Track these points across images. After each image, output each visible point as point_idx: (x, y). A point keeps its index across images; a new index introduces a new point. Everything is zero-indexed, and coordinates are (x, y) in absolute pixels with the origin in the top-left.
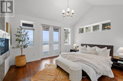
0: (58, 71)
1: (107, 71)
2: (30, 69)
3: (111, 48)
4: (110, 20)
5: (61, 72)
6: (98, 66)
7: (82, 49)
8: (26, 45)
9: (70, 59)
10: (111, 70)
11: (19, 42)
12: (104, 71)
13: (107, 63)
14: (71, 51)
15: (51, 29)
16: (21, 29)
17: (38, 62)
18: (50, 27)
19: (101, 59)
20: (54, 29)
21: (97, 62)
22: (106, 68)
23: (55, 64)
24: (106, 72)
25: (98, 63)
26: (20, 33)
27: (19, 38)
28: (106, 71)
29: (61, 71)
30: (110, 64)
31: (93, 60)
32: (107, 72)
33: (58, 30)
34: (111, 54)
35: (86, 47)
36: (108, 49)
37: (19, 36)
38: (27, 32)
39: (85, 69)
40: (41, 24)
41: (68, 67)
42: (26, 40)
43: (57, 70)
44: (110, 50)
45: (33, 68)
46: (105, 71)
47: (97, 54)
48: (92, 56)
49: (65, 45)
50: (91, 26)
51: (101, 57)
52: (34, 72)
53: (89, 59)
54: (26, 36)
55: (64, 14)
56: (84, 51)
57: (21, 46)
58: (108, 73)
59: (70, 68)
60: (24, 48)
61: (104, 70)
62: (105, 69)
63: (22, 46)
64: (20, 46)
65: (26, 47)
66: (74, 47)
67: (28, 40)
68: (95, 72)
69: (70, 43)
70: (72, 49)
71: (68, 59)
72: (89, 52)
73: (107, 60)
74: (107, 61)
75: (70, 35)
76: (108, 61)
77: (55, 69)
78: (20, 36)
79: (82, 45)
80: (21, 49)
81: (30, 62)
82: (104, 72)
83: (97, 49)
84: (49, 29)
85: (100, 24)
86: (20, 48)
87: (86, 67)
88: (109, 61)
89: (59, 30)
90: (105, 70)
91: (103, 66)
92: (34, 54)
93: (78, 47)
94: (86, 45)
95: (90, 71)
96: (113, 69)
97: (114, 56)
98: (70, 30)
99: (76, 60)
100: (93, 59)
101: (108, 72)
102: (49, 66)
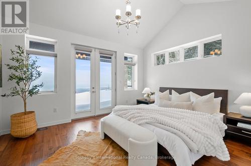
0: (105, 146)
1: (215, 145)
2: (43, 142)
3: (223, 94)
4: (220, 35)
5: (111, 149)
6: (193, 134)
7: (160, 98)
8: (34, 89)
9: (133, 120)
10: (223, 143)
11: (18, 83)
12: (207, 146)
13: (215, 127)
14: (139, 102)
15: (95, 55)
16: (19, 51)
17: (65, 127)
18: (93, 50)
19: (201, 119)
20: (101, 57)
21: (191, 126)
22: (212, 138)
23: (100, 131)
24: (212, 148)
25: (194, 127)
26: (18, 61)
27: (17, 74)
28: (212, 146)
29: (113, 147)
30: (220, 131)
31: (184, 120)
32: (215, 148)
33: (110, 58)
34: (224, 107)
35: (171, 93)
36: (216, 97)
37: (16, 69)
38: (35, 59)
39: (164, 142)
40: (72, 44)
41: (125, 138)
42: (34, 78)
43: (103, 144)
44: (220, 98)
45: (49, 141)
46: (210, 145)
47: (192, 107)
48: (182, 112)
49: (125, 90)
50: (180, 49)
51: (201, 115)
52: (51, 149)
53: (175, 120)
54: (33, 68)
55: (118, 17)
56: (165, 102)
57: (22, 91)
58: (216, 151)
59: (130, 139)
60: (31, 95)
61: (207, 143)
62: (209, 140)
63: (25, 92)
64: (20, 92)
65: (36, 92)
66: (144, 94)
67: (39, 76)
68: (186, 149)
69: (136, 87)
70: (140, 98)
71: (129, 120)
72: (175, 103)
73: (215, 120)
74: (213, 123)
75: (136, 69)
76: (217, 124)
77: (98, 143)
78: (19, 68)
79: (162, 90)
80: (23, 97)
81: (46, 128)
82: (207, 148)
83: (193, 97)
84: (89, 55)
85: (199, 43)
86: (21, 95)
87: (167, 138)
88: (218, 122)
89: (113, 57)
90: (209, 143)
91: (205, 134)
92: (55, 110)
93: (152, 94)
94: (170, 89)
95: (175, 145)
96: (228, 141)
97: (229, 112)
98: (136, 58)
99: (146, 121)
100: (183, 118)
101: (217, 148)
102: (88, 134)
